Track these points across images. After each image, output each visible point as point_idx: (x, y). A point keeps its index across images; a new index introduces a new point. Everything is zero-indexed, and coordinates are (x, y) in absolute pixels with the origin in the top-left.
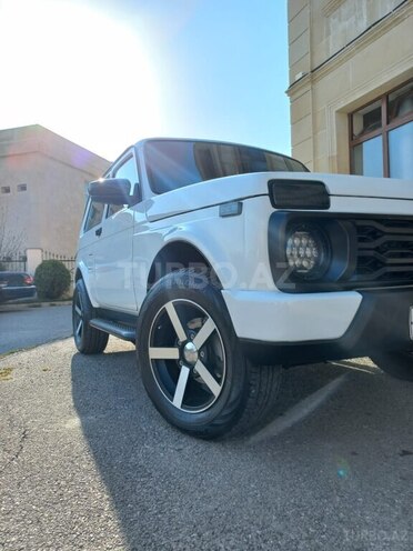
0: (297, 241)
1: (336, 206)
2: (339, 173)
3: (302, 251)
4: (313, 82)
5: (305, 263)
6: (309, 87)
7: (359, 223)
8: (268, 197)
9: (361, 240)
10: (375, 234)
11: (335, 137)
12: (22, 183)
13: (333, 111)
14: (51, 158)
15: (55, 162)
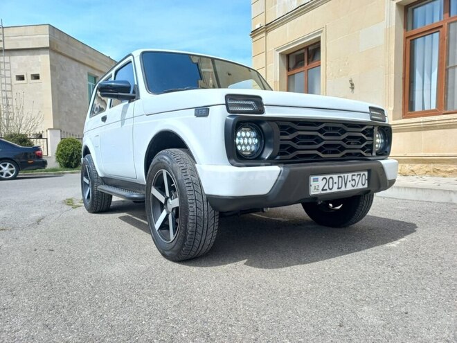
0: (243, 134)
1: (269, 113)
2: (280, 90)
3: (247, 140)
4: (267, 32)
5: (248, 148)
6: (264, 34)
7: (281, 123)
8: (225, 106)
9: (282, 134)
10: (292, 130)
11: (278, 70)
12: (35, 73)
13: (278, 53)
14: (60, 53)
15: (63, 57)
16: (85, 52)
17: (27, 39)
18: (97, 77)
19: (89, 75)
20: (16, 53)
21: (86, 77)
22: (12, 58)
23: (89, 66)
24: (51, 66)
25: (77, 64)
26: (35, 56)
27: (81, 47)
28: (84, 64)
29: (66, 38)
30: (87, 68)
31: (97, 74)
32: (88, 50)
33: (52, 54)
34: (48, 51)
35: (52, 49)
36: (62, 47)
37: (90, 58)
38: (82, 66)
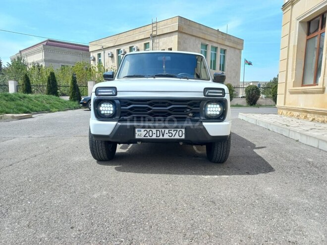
1: (119, 95)
6: (290, 7)
7: (122, 101)
8: (95, 93)
9: (123, 106)
12: (170, 47)
13: (298, 21)
14: (184, 33)
15: (186, 35)
16: (200, 29)
17: (167, 27)
18: (208, 45)
19: (202, 44)
20: (162, 36)
21: (200, 46)
22: (160, 40)
23: (202, 38)
24: (178, 42)
25: (194, 38)
26: (170, 37)
27: (197, 26)
28: (199, 37)
29: (188, 22)
30: (201, 40)
31: (207, 43)
32: (202, 27)
33: (180, 34)
34: (177, 33)
35: (180, 31)
36: (186, 29)
37: (203, 33)
38: (197, 39)
